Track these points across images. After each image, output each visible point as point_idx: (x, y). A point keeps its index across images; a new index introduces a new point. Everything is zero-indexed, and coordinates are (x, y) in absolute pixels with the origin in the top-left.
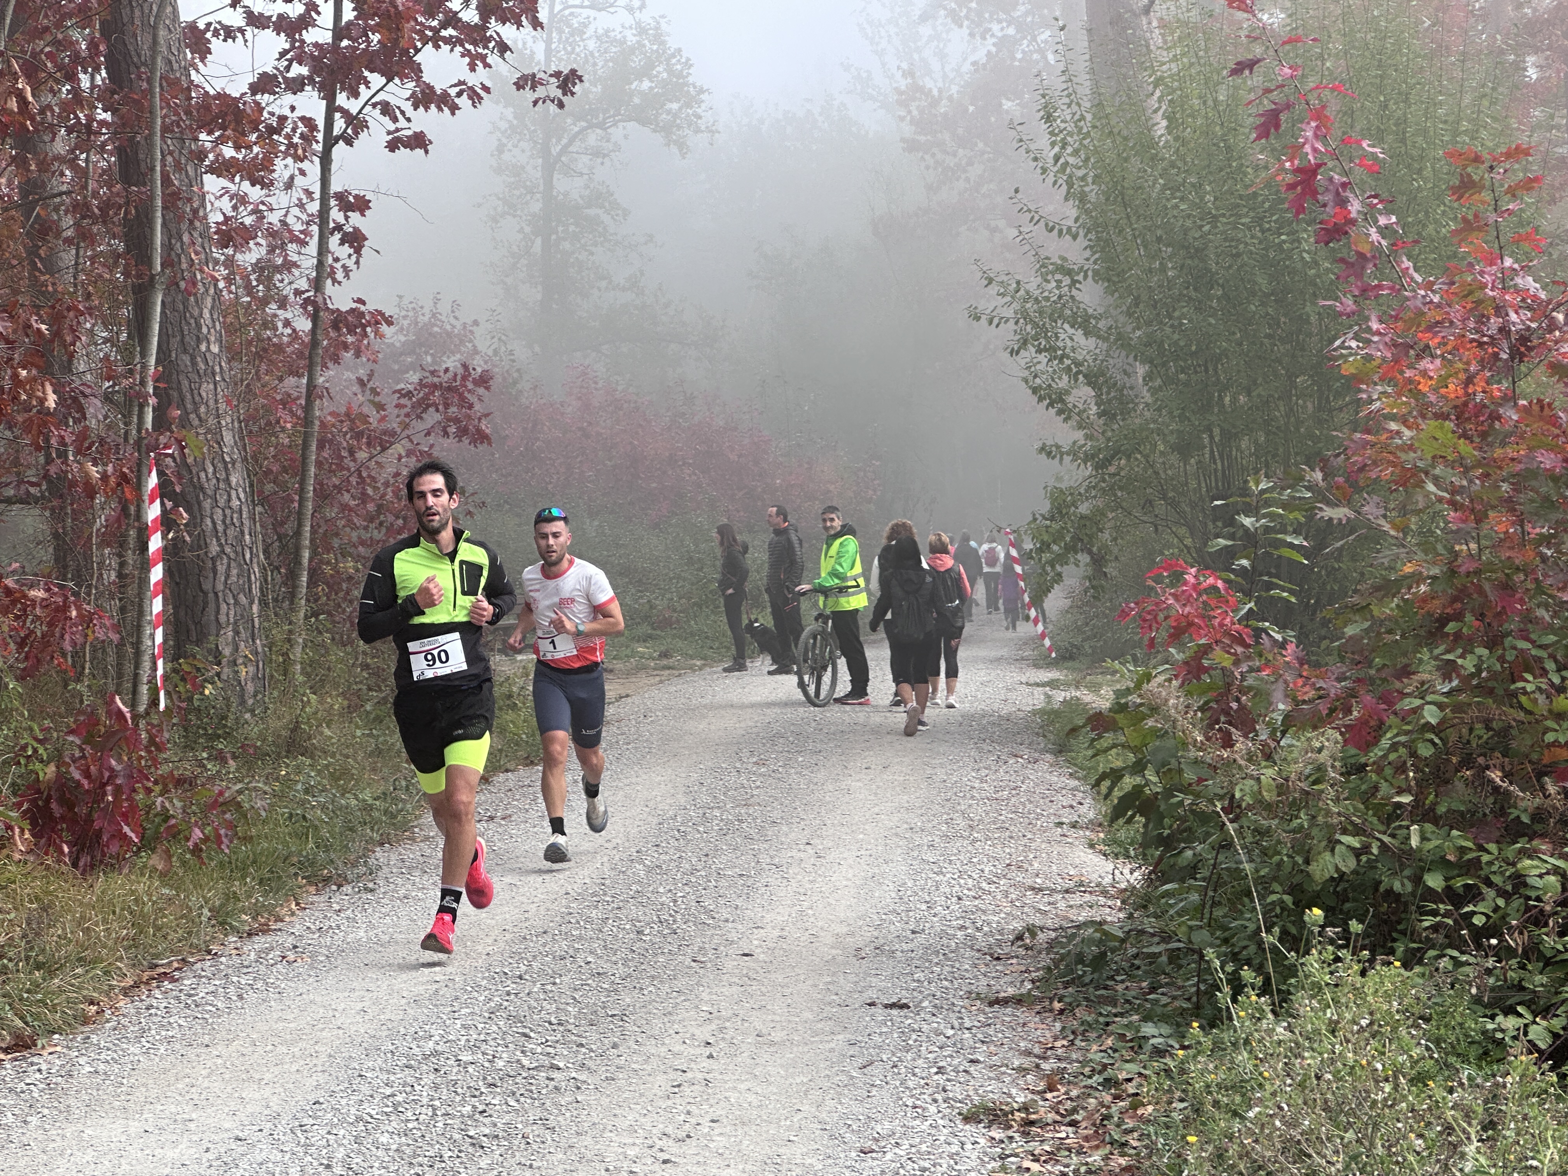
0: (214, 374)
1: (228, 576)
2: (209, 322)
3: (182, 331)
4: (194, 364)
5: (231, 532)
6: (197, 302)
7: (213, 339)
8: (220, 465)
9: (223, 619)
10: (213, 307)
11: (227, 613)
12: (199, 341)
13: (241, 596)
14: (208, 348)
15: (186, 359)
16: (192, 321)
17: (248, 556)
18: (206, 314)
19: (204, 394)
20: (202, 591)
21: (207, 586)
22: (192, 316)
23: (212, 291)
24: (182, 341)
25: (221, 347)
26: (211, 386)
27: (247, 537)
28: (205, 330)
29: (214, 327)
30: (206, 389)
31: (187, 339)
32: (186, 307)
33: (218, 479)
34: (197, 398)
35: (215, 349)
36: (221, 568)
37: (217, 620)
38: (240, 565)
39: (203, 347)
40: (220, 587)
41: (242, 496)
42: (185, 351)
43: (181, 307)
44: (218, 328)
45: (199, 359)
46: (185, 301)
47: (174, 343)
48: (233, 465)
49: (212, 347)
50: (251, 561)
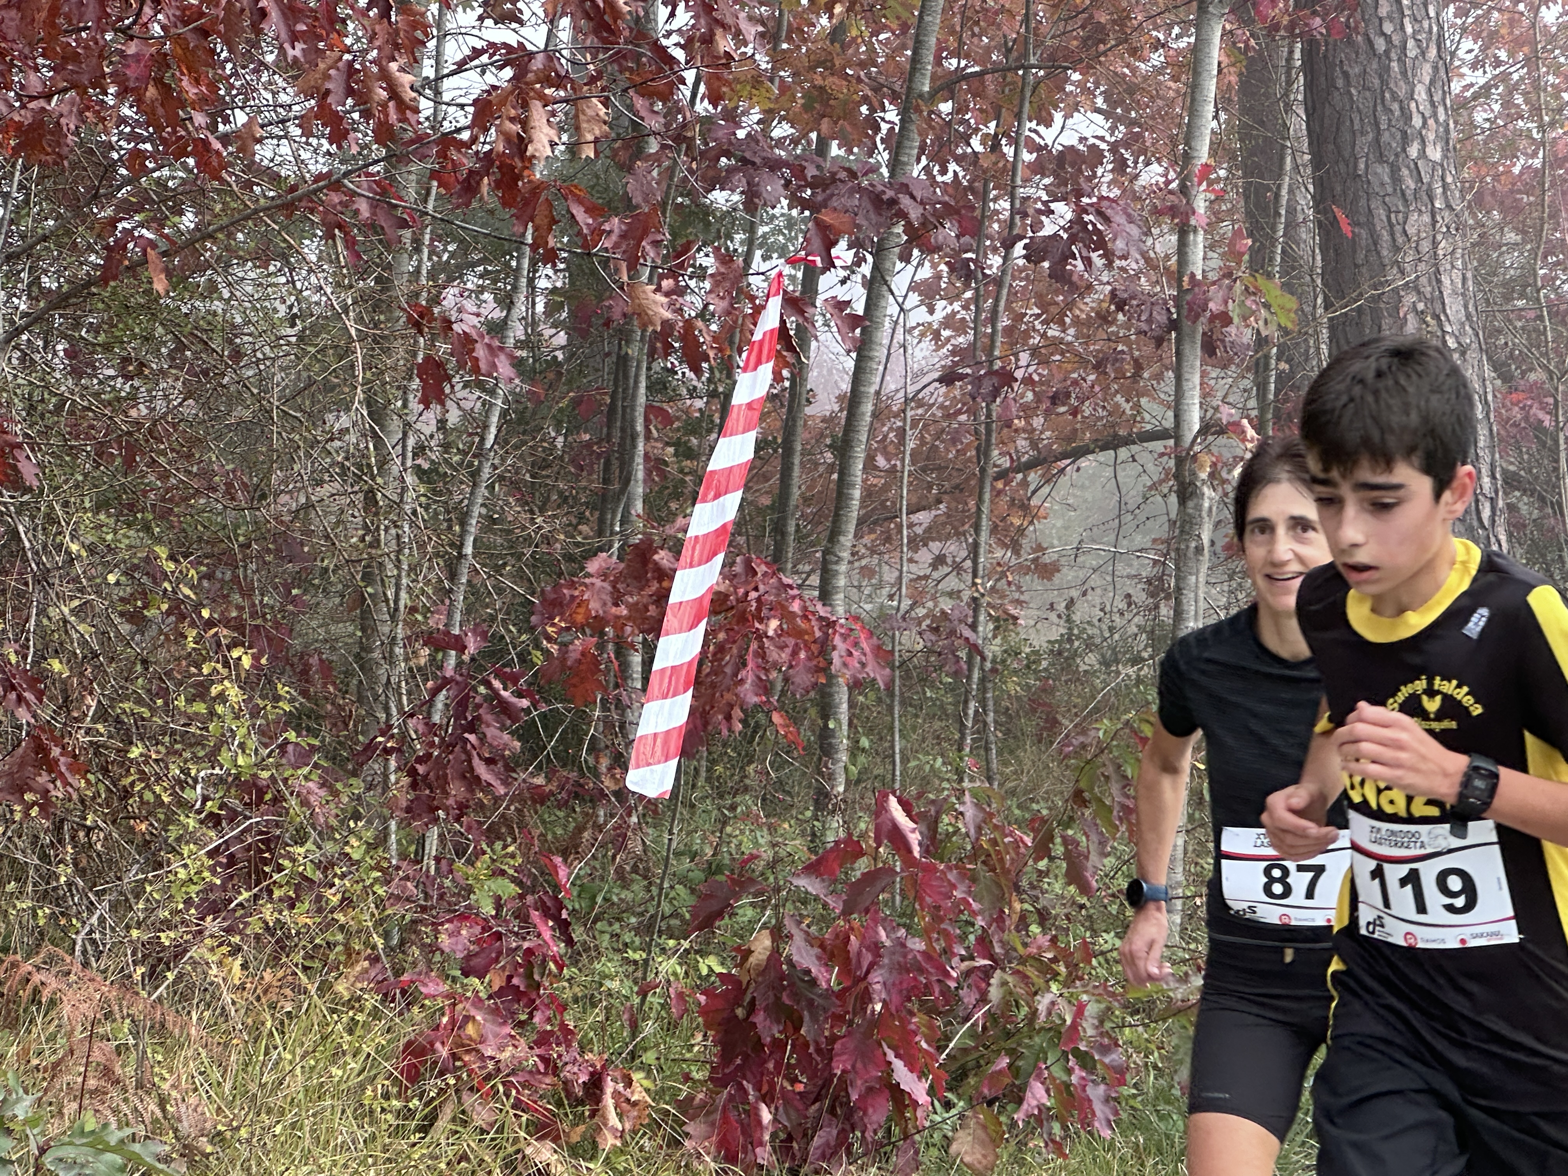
0: (1431, 199)
2: (1425, 107)
3: (1377, 124)
4: (1396, 179)
6: (1404, 73)
7: (1431, 136)
10: (1432, 82)
12: (1405, 140)
14: (1423, 153)
15: (1383, 172)
16: (1395, 106)
17: (1486, 513)
18: (1421, 93)
19: (1413, 232)
22: (1395, 97)
23: (1433, 52)
24: (1377, 140)
25: (1446, 150)
26: (1427, 218)
27: (1486, 481)
28: (1417, 121)
29: (1435, 115)
30: (1417, 223)
31: (1386, 137)
32: (1384, 83)
34: (1400, 240)
35: (1435, 153)
39: (1413, 151)
42: (1381, 158)
43: (1377, 82)
44: (1442, 117)
45: (1405, 172)
46: (1384, 72)
47: (1364, 143)
48: (1463, 354)
49: (1429, 151)
50: (1493, 522)
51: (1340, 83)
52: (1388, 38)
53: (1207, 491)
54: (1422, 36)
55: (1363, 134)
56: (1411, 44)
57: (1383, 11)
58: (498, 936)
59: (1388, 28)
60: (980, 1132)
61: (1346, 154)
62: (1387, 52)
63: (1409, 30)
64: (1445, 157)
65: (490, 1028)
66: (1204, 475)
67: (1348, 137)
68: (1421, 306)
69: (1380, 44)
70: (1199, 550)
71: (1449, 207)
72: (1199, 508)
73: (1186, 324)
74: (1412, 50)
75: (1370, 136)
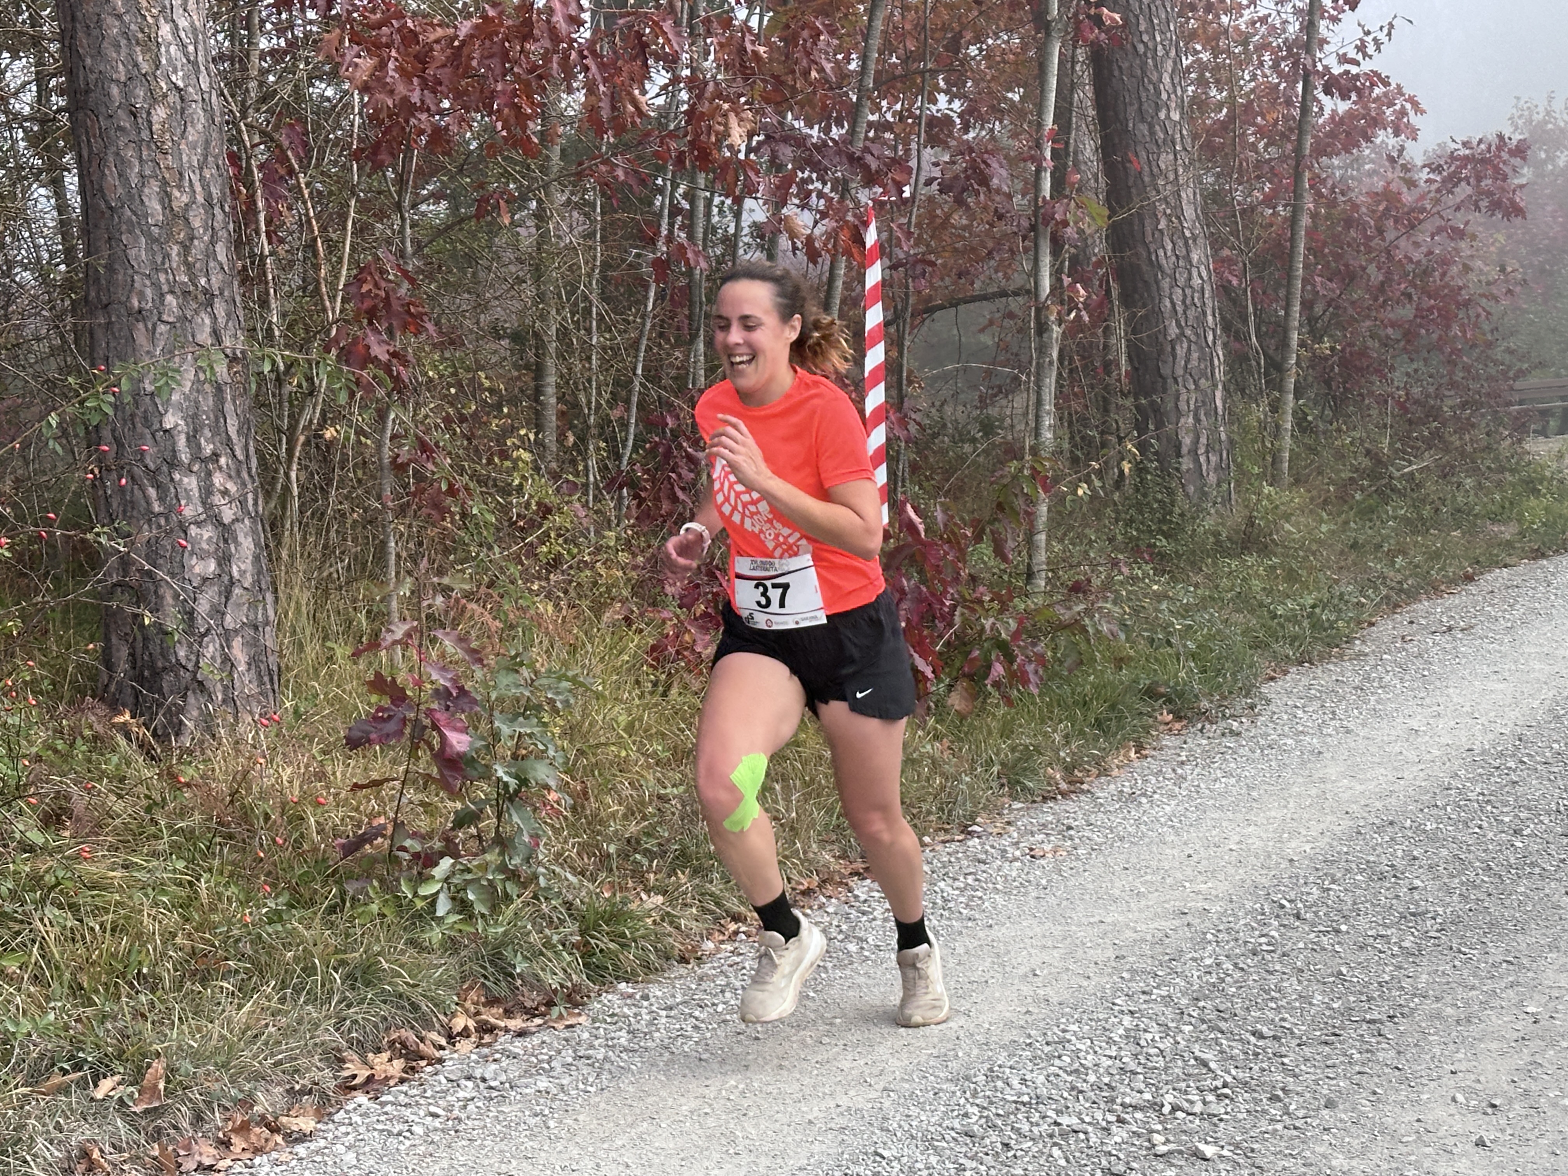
0: (1174, 145)
1: (1187, 361)
2: (1169, 86)
3: (1140, 98)
4: (1152, 133)
5: (1191, 313)
6: (1156, 66)
7: (1173, 105)
8: (1181, 243)
9: (1183, 406)
10: (1173, 71)
11: (1188, 399)
12: (1158, 109)
13: (1203, 381)
14: (1168, 116)
15: (1144, 128)
16: (1151, 87)
17: (1210, 338)
18: (1166, 79)
19: (1163, 167)
20: (1161, 376)
21: (1166, 371)
22: (1150, 81)
23: (1173, 53)
24: (1140, 109)
25: (1182, 114)
26: (1171, 157)
27: (1210, 318)
28: (1164, 96)
29: (1175, 92)
30: (1165, 160)
31: (1145, 106)
32: (1144, 72)
33: (1177, 257)
34: (1155, 170)
35: (1176, 116)
36: (1181, 351)
37: (1177, 407)
38: (1201, 349)
39: (1162, 115)
40: (1180, 372)
41: (1204, 274)
42: (1143, 120)
43: (1139, 72)
44: (1179, 93)
45: (1157, 128)
46: (1143, 67)
47: (1132, 111)
48: (1195, 241)
49: (1172, 114)
50: (1214, 343)
51: (1116, 73)
52: (1145, 45)
53: (1055, 328)
54: (1166, 43)
55: (1131, 104)
56: (1160, 47)
57: (1142, 28)
58: (697, 586)
59: (1145, 38)
60: (965, 694)
61: (1121, 117)
62: (1145, 53)
63: (1158, 39)
64: (1182, 118)
65: (698, 636)
66: (1052, 318)
67: (1122, 106)
68: (1168, 211)
69: (1141, 48)
70: (1051, 363)
71: (1185, 149)
72: (1051, 338)
73: (1041, 227)
74: (1160, 52)
75: (1136, 106)
